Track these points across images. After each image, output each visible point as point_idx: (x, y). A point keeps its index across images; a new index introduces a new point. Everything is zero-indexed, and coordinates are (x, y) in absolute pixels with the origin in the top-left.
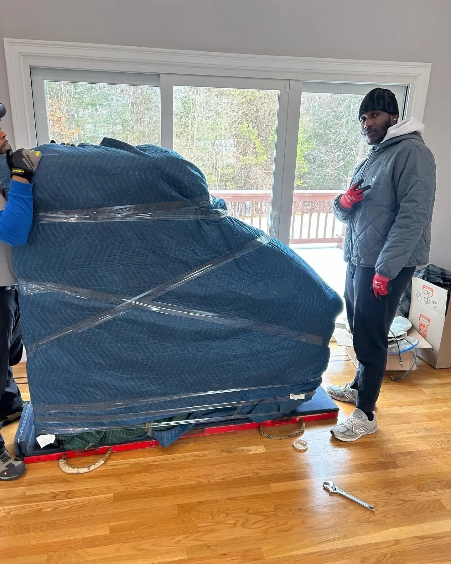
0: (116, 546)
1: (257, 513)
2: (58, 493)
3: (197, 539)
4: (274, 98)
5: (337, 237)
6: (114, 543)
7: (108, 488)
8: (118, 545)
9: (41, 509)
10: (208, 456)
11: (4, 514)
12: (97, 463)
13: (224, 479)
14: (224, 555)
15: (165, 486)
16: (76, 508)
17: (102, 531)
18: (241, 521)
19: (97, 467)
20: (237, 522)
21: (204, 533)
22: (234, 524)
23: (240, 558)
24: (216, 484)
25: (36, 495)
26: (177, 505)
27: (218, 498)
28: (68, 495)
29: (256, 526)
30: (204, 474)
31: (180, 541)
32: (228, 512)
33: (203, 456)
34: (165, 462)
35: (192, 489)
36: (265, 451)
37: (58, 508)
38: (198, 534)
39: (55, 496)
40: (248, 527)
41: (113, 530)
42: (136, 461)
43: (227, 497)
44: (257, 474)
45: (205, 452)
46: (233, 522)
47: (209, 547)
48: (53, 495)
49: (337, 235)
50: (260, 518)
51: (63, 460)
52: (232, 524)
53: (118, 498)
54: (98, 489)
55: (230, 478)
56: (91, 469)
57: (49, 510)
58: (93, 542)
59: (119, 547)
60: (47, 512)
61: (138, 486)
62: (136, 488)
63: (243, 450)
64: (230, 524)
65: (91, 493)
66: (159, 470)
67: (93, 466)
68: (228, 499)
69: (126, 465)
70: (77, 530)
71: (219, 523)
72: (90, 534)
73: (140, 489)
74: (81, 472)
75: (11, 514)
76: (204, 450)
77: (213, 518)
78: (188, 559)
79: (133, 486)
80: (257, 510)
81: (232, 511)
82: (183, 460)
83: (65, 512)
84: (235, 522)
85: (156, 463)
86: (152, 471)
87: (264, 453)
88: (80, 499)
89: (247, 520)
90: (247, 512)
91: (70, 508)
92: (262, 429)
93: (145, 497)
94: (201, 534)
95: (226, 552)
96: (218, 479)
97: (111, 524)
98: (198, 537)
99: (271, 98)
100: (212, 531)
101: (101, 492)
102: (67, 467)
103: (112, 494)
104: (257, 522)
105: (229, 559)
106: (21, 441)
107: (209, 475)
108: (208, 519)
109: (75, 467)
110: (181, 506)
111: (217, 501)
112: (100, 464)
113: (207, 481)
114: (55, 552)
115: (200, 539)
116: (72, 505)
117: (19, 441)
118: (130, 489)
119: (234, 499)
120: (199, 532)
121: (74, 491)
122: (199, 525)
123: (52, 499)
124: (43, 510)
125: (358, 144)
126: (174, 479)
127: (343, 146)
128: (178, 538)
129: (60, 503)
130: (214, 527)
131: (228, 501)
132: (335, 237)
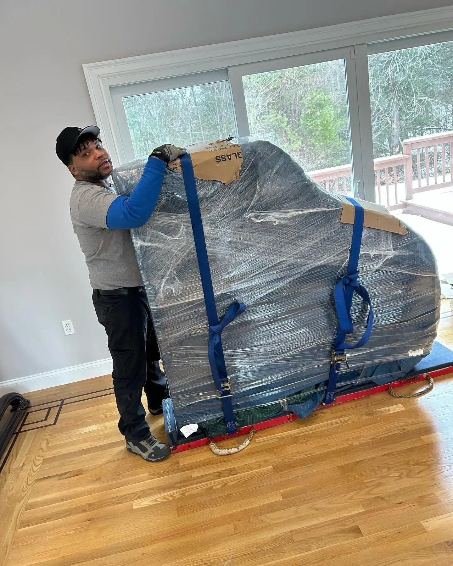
0: (294, 509)
1: (418, 463)
2: (222, 472)
3: (368, 493)
4: (297, 81)
5: (401, 203)
6: (290, 507)
7: (265, 461)
8: (294, 507)
9: (211, 487)
10: (349, 421)
11: (181, 496)
12: (244, 443)
13: (373, 439)
14: (400, 503)
15: (318, 452)
16: (243, 482)
17: (276, 498)
18: (405, 474)
19: (245, 446)
20: (402, 474)
21: (373, 487)
22: (399, 476)
23: (416, 504)
24: (367, 444)
25: (202, 476)
26: (337, 467)
27: (374, 455)
28: (231, 472)
29: (422, 474)
30: (352, 437)
31: (352, 497)
32: (389, 466)
33: (345, 422)
34: (311, 432)
35: (345, 451)
36: (404, 409)
37: (226, 484)
38: (368, 489)
39: (220, 475)
40: (415, 477)
41: (285, 496)
42: (281, 435)
43: (383, 453)
44: (404, 430)
45: (346, 418)
46: (397, 475)
47: (382, 499)
48: (217, 474)
49: (401, 201)
50: (423, 467)
51: (213, 444)
52: (397, 476)
53: (277, 469)
54: (257, 463)
55: (379, 437)
56: (240, 449)
57: (219, 486)
58: (271, 508)
59: (296, 509)
60: (218, 489)
61: (293, 456)
62: (291, 458)
63: (382, 412)
64: (395, 476)
65: (251, 468)
66: (307, 439)
67: (241, 446)
68: (384, 455)
69: (274, 440)
70: (252, 500)
71: (383, 477)
72: (265, 502)
73: (295, 458)
74: (232, 452)
75: (186, 495)
76: (343, 416)
77: (376, 474)
78: (367, 512)
79: (289, 457)
80: (417, 461)
81: (393, 465)
82: (325, 428)
83: (233, 487)
84: (399, 474)
85: (302, 434)
86: (301, 441)
87: (403, 410)
88: (244, 474)
89: (410, 471)
90: (408, 464)
91: (237, 483)
92: (392, 391)
93: (304, 465)
94: (370, 488)
95: (401, 501)
96: (367, 439)
97: (281, 491)
98: (369, 491)
99: (294, 82)
100: (379, 485)
101: (260, 466)
102: (218, 449)
103: (272, 466)
104: (421, 472)
105: (407, 506)
106: (172, 430)
107: (357, 437)
108: (371, 475)
109: (225, 449)
110: (341, 468)
111: (374, 458)
112: (247, 443)
113: (357, 443)
114: (240, 521)
115: (371, 493)
116: (238, 480)
117: (170, 431)
118: (287, 460)
119: (390, 454)
120: (367, 487)
121: (235, 468)
122: (364, 481)
123: (218, 478)
124: (214, 488)
125: (392, 109)
126: (325, 445)
127: (376, 115)
128: (349, 496)
129: (226, 480)
130: (380, 481)
131: (385, 457)
132: (399, 203)
